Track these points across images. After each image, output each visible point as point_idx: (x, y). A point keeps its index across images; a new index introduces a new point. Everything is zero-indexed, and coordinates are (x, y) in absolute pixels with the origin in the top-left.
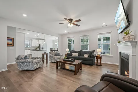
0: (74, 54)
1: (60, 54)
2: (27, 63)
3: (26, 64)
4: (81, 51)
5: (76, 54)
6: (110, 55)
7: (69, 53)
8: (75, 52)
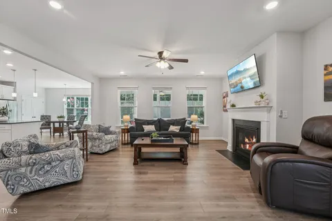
0: (147, 128)
1: (111, 129)
2: (54, 164)
3: (47, 168)
4: (160, 121)
5: (152, 128)
6: (205, 125)
7: (134, 125)
8: (149, 123)
